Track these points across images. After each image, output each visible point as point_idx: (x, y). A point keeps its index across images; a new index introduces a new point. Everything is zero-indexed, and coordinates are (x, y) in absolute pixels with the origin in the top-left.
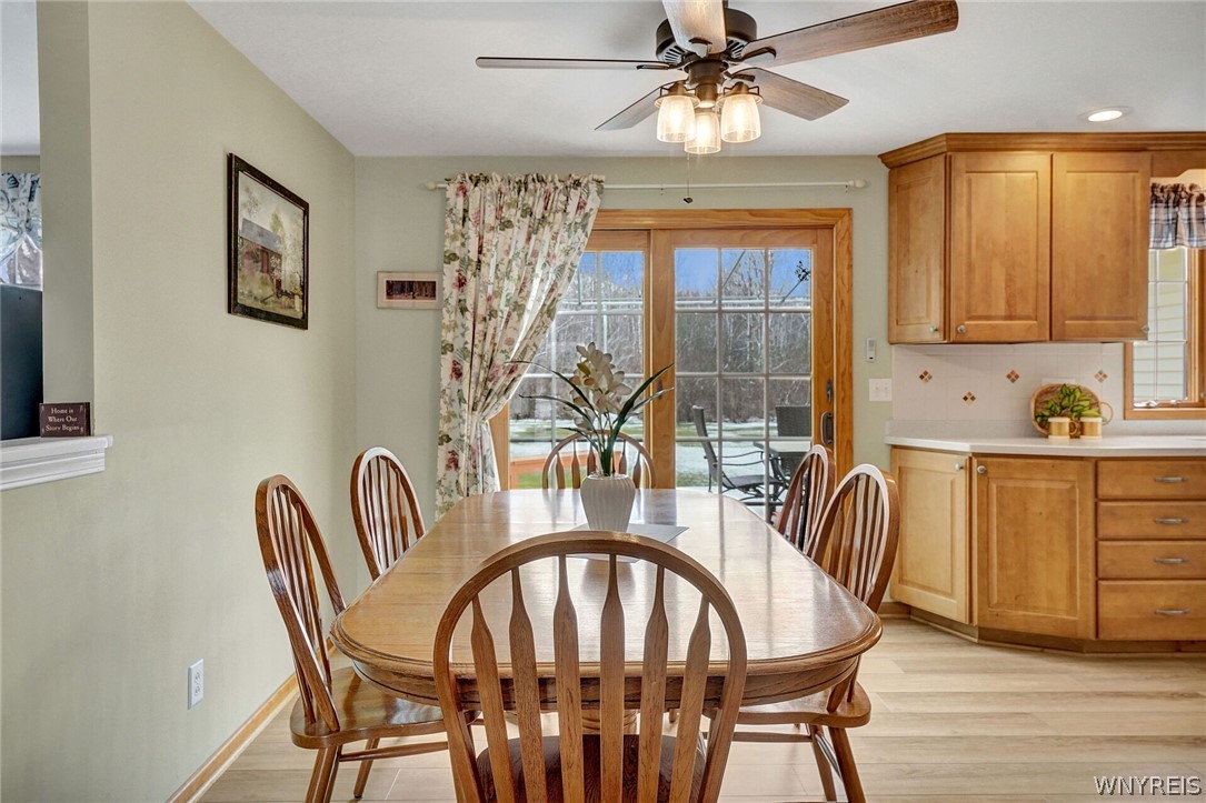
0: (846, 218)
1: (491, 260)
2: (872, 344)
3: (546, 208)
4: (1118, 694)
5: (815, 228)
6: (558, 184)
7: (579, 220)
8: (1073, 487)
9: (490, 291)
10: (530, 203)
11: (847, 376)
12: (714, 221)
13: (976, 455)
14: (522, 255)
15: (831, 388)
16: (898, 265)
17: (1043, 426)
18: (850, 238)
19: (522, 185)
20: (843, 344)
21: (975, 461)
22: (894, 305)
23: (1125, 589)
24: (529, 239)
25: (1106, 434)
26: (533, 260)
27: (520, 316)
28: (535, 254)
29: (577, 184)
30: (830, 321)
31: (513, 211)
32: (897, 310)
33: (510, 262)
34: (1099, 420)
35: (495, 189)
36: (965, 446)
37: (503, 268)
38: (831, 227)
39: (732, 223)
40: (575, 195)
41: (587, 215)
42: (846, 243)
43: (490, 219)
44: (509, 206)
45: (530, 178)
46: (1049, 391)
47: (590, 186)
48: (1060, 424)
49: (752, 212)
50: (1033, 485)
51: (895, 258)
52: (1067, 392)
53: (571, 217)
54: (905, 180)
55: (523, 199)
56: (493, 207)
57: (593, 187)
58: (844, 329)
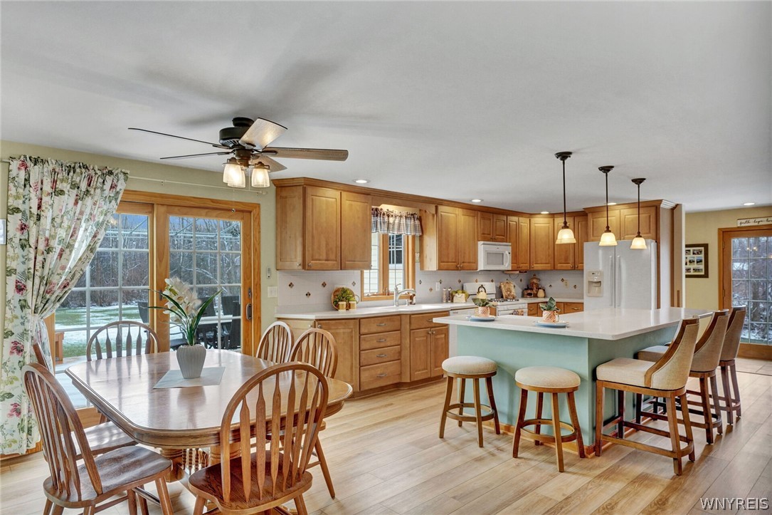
0: (258, 208)
1: (48, 215)
2: (269, 270)
3: (89, 185)
4: (370, 410)
5: (243, 211)
6: (98, 172)
7: (112, 195)
8: (352, 331)
9: (47, 235)
10: (78, 181)
11: (258, 285)
12: (192, 203)
13: (317, 320)
14: (72, 213)
15: (250, 292)
16: (281, 233)
17: (336, 307)
18: (259, 219)
19: (71, 169)
20: (256, 270)
21: (317, 323)
22: (279, 251)
23: (368, 369)
24: (76, 203)
25: (358, 308)
26: (80, 216)
27: (71, 251)
28: (82, 213)
29: (110, 173)
30: (250, 258)
31: (65, 184)
32: (280, 255)
33: (62, 216)
34: (355, 302)
35: (51, 168)
36: (313, 317)
37: (58, 220)
38: (250, 212)
39: (202, 205)
40: (109, 180)
41: (118, 193)
42: (257, 220)
43: (47, 187)
44: (62, 181)
45: (77, 165)
46: (337, 290)
47: (120, 175)
48: (343, 305)
49: (213, 201)
50: (338, 331)
51: (279, 229)
52: (344, 291)
53: (107, 192)
54: (284, 194)
55: (72, 178)
56: (49, 180)
57: (121, 176)
58: (257, 262)
